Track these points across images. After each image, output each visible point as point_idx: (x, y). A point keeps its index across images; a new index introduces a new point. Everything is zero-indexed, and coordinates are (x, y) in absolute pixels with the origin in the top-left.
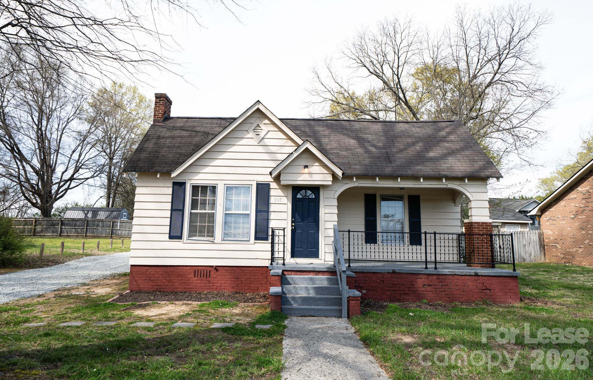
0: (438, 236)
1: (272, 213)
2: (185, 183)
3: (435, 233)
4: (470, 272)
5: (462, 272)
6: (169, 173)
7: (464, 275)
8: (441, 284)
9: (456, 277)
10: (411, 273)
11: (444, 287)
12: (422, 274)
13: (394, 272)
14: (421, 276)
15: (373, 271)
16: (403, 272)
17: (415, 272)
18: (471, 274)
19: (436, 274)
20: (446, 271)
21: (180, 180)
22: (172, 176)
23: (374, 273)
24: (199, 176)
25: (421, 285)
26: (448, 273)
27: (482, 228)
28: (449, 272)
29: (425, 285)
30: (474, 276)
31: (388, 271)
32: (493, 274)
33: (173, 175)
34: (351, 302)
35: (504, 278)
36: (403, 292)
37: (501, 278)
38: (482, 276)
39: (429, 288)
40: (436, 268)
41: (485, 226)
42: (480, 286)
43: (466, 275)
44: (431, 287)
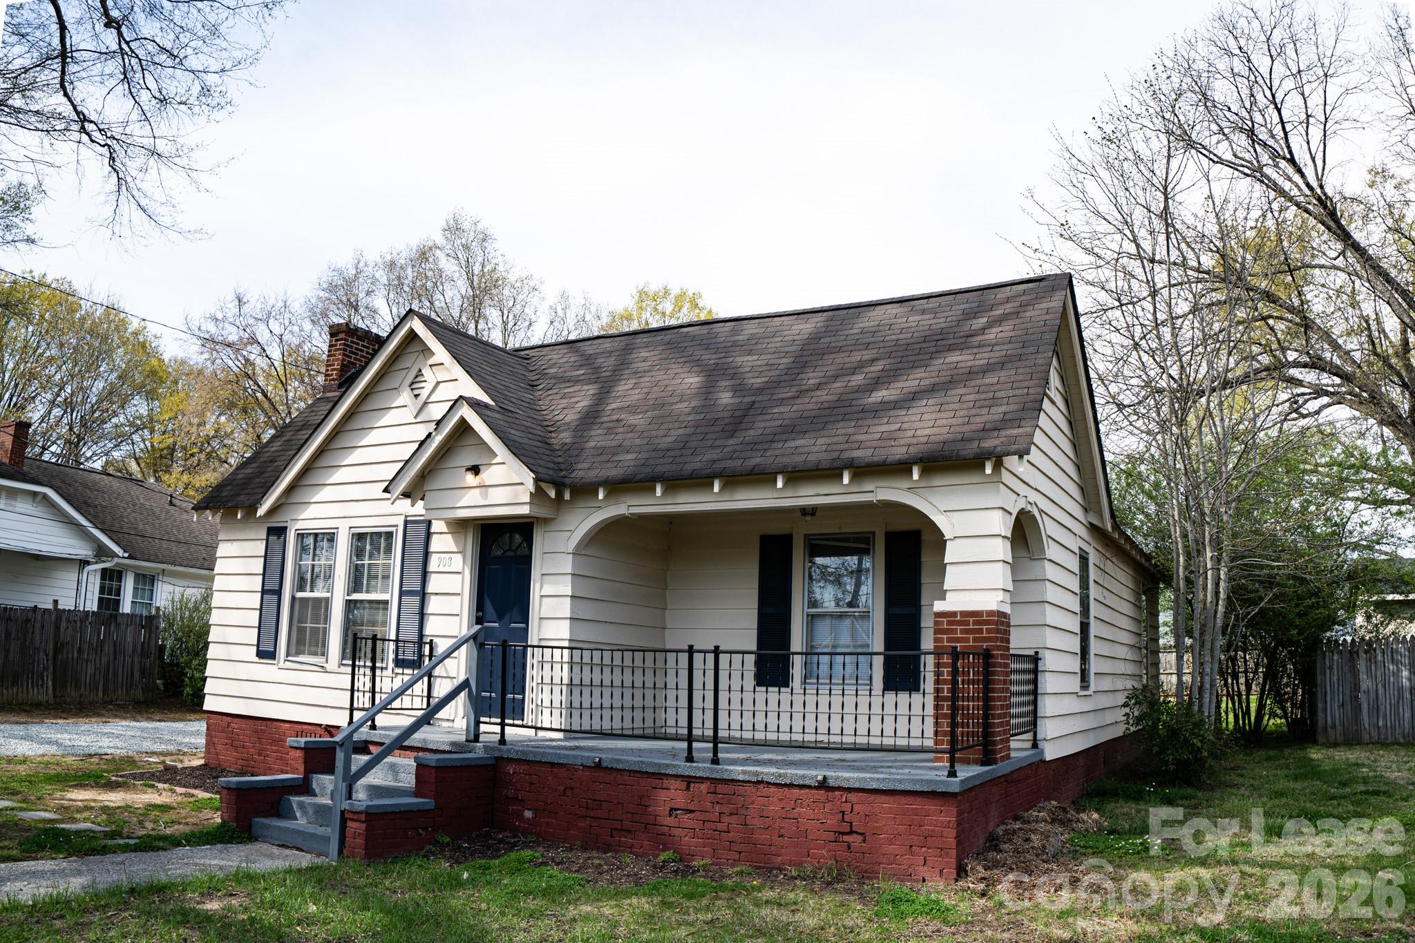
0: (724, 659)
1: (433, 598)
2: (286, 528)
3: (717, 651)
4: (803, 777)
5: (780, 775)
6: (252, 508)
7: (785, 785)
8: (717, 808)
9: (765, 790)
10: (640, 772)
11: (726, 819)
12: (669, 775)
13: (598, 766)
14: (666, 782)
15: (549, 759)
16: (620, 766)
17: (651, 770)
18: (807, 782)
19: (707, 778)
20: (738, 771)
21: (276, 522)
22: (258, 515)
23: (552, 764)
24: (311, 511)
25: (663, 810)
26: (741, 777)
27: (963, 631)
28: (744, 772)
29: (676, 809)
30: (816, 788)
31: (585, 763)
32: (874, 786)
33: (261, 511)
34: (349, 823)
35: (910, 799)
36: (617, 825)
37: (903, 799)
38: (839, 788)
39: (686, 819)
40: (715, 761)
41: (975, 623)
42: (832, 822)
43: (791, 786)
44: (691, 815)
